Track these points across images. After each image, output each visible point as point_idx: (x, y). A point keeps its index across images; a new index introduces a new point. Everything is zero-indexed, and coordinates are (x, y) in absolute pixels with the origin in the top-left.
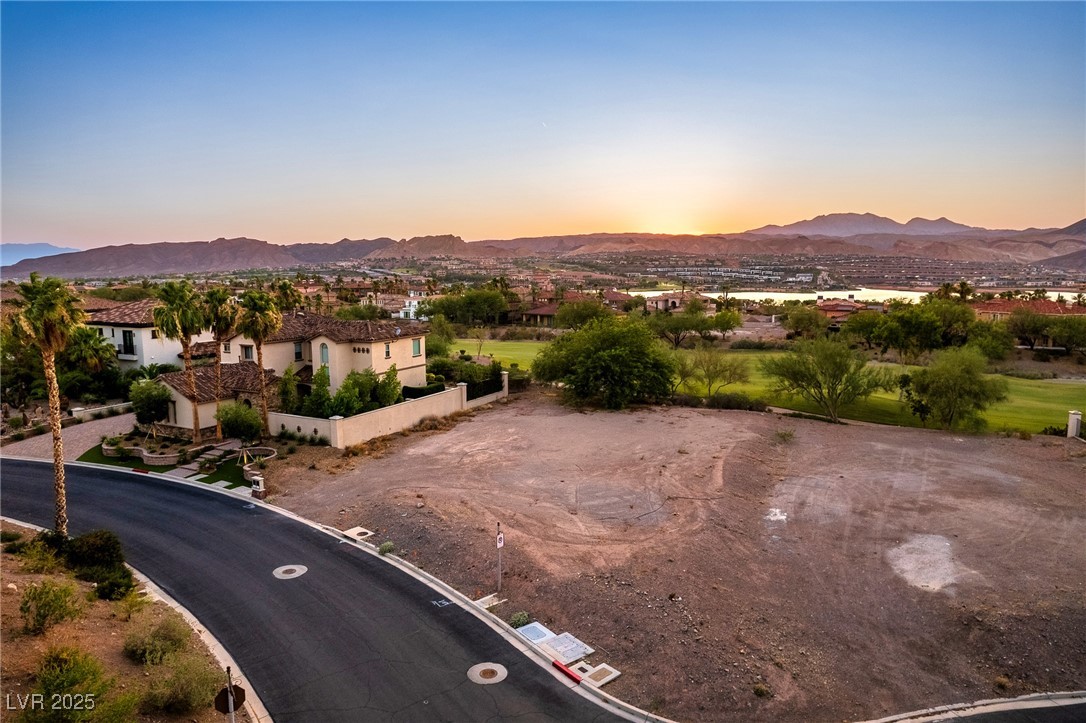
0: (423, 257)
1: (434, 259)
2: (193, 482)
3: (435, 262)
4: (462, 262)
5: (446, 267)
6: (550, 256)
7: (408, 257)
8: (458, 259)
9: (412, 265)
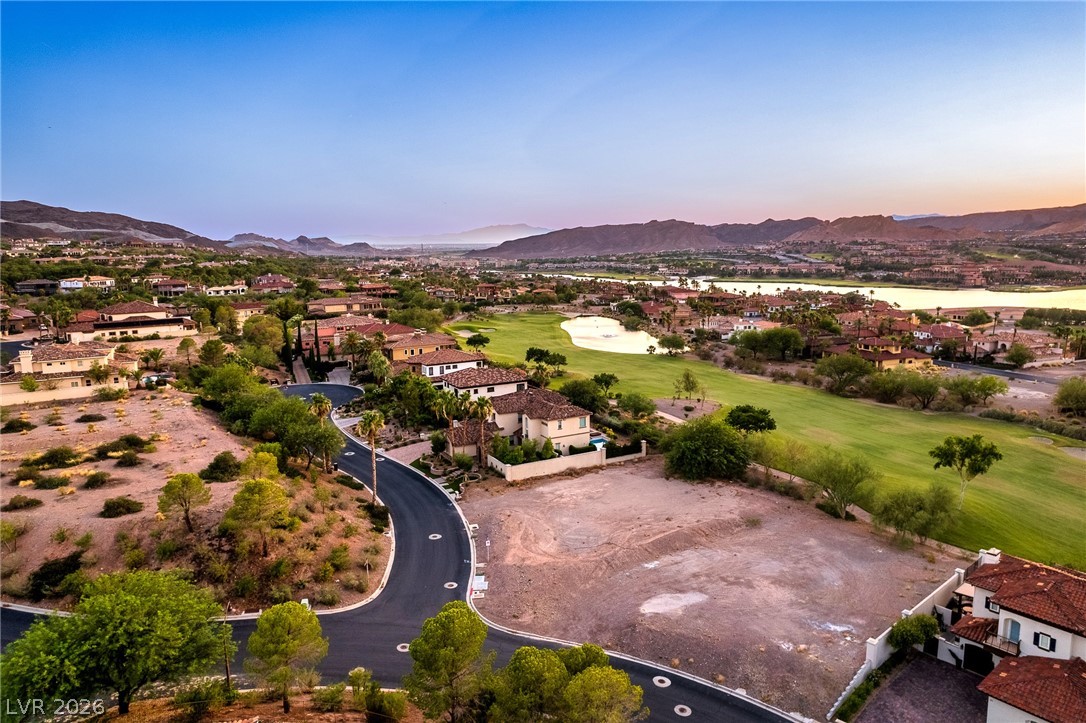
0: (844, 240)
1: (856, 243)
2: (440, 487)
3: (855, 247)
4: (886, 245)
5: (866, 253)
6: (1003, 238)
7: (828, 241)
8: (884, 244)
9: (831, 249)
